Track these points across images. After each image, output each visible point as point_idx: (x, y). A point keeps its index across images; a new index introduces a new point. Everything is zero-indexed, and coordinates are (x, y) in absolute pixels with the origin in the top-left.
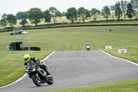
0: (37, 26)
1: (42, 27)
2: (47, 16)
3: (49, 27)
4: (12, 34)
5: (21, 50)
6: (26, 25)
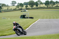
0: (32, 8)
2: (37, 4)
4: (21, 11)
5: (25, 18)
6: (27, 8)
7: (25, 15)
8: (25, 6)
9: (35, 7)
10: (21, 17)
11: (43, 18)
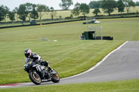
0: (110, 15)
1: (115, 16)
2: (121, 6)
3: (122, 16)
4: (84, 23)
5: (94, 39)
6: (98, 14)
7: (93, 32)
8: (92, 10)
9: (116, 12)
10: (83, 37)
11: (134, 40)
